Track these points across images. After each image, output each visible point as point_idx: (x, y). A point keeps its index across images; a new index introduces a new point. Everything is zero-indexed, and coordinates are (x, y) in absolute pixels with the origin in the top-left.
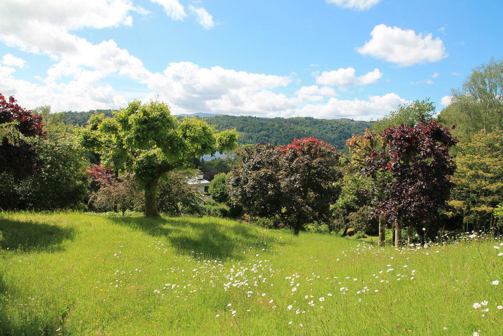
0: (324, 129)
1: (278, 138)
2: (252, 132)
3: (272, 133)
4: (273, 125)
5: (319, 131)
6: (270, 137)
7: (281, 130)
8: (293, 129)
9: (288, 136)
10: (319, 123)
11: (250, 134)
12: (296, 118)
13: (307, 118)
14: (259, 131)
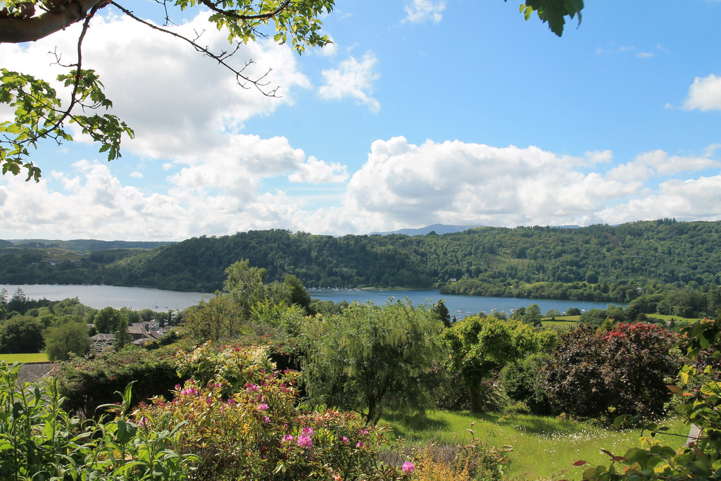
0: (703, 243)
1: (600, 266)
2: (543, 257)
3: (585, 258)
4: (587, 242)
5: (692, 248)
6: (583, 266)
7: (604, 250)
8: (630, 246)
9: (621, 262)
10: (689, 230)
11: (540, 261)
12: (635, 224)
13: (660, 222)
14: (558, 255)
